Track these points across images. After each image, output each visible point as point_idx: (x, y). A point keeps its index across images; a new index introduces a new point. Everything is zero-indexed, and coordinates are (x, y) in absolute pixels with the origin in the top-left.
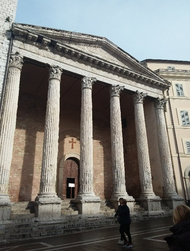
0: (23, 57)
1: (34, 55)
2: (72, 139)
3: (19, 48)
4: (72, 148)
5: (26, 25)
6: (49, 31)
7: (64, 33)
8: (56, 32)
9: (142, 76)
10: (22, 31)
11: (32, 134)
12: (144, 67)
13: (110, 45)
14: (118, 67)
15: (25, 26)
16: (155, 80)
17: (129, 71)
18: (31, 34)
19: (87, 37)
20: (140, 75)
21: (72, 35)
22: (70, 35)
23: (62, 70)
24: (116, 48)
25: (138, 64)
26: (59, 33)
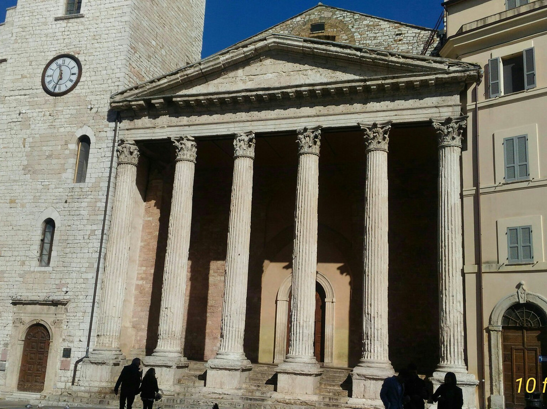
0: (133, 142)
1: (148, 131)
3: (127, 130)
5: (126, 92)
6: (162, 82)
7: (185, 73)
8: (173, 77)
9: (368, 83)
10: (121, 104)
12: (378, 57)
13: (285, 44)
14: (298, 89)
15: (125, 95)
17: (328, 86)
18: (133, 103)
19: (231, 55)
20: (362, 84)
21: (202, 67)
22: (197, 69)
23: (193, 139)
24: (301, 44)
25: (362, 54)
26: (178, 75)
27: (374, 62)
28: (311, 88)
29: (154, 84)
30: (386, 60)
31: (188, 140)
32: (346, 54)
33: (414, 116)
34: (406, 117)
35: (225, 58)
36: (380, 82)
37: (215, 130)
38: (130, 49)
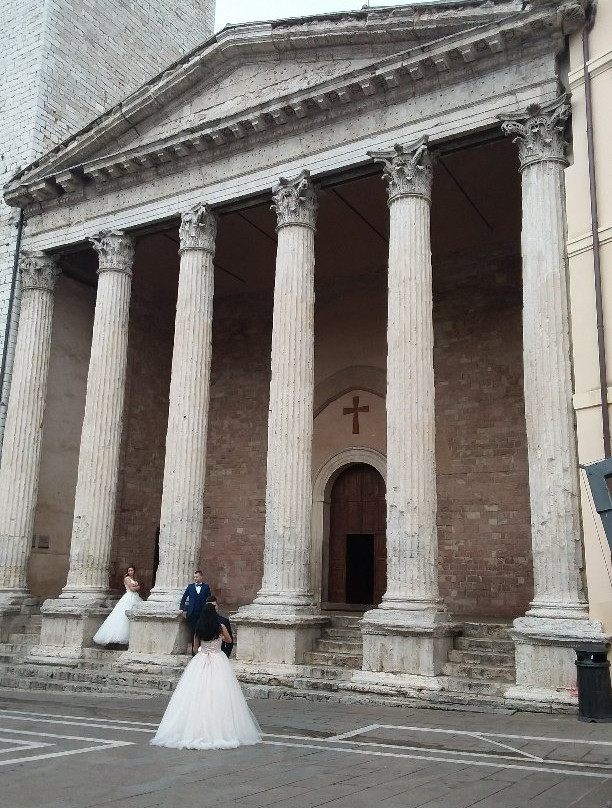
0: (42, 254)
1: (60, 232)
2: (356, 400)
4: (356, 430)
5: (23, 173)
6: (70, 147)
7: (102, 125)
8: (86, 136)
9: (378, 73)
11: (239, 412)
12: (397, 20)
13: (244, 41)
15: (23, 178)
16: (456, 45)
17: (313, 94)
18: (32, 189)
19: (167, 80)
20: (369, 76)
21: (124, 110)
22: (118, 115)
23: (121, 233)
24: (269, 33)
25: (368, 23)
26: (92, 132)
27: (391, 34)
28: (284, 105)
29: (60, 154)
30: (410, 24)
31: (113, 236)
32: (342, 30)
33: (470, 120)
34: (456, 124)
35: (157, 87)
36: (399, 65)
37: (151, 213)
38: (45, 113)
